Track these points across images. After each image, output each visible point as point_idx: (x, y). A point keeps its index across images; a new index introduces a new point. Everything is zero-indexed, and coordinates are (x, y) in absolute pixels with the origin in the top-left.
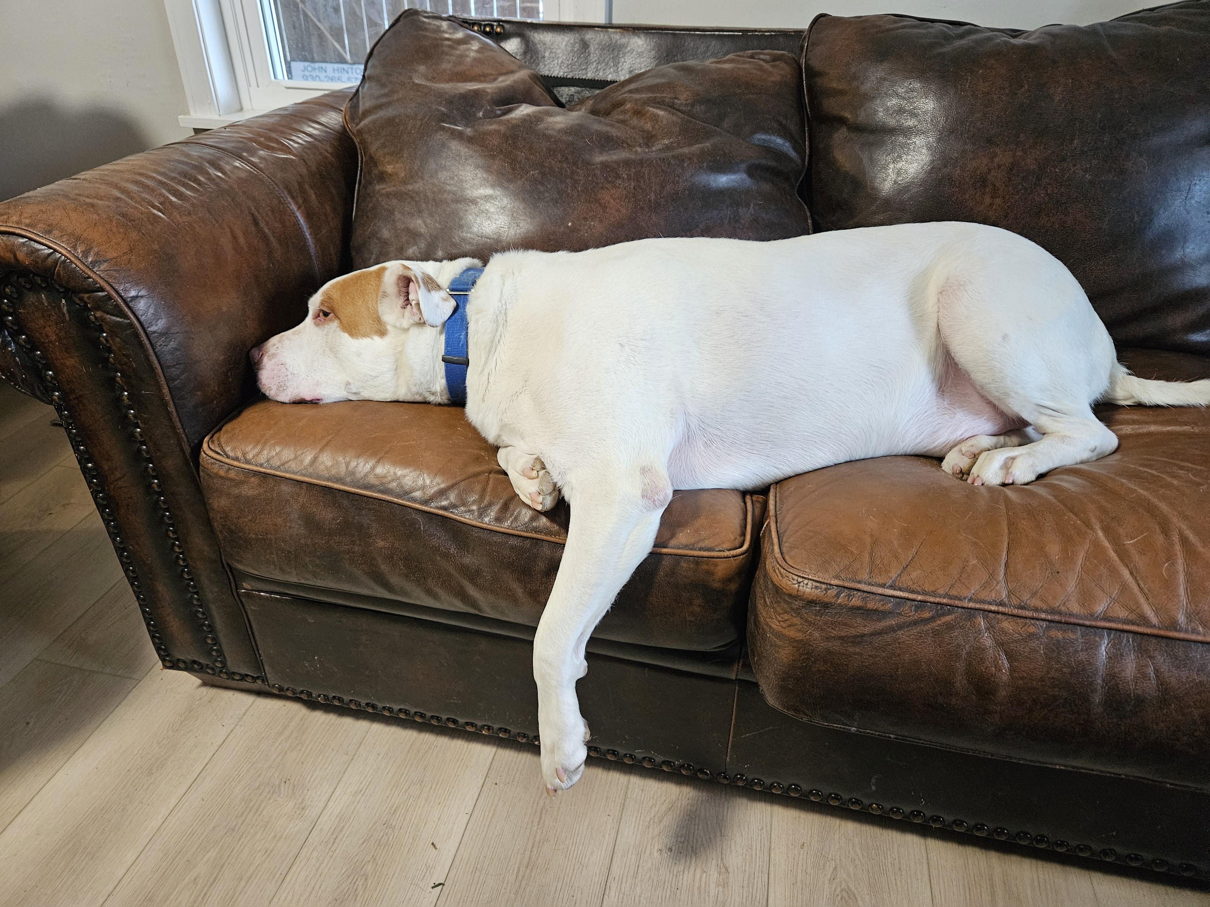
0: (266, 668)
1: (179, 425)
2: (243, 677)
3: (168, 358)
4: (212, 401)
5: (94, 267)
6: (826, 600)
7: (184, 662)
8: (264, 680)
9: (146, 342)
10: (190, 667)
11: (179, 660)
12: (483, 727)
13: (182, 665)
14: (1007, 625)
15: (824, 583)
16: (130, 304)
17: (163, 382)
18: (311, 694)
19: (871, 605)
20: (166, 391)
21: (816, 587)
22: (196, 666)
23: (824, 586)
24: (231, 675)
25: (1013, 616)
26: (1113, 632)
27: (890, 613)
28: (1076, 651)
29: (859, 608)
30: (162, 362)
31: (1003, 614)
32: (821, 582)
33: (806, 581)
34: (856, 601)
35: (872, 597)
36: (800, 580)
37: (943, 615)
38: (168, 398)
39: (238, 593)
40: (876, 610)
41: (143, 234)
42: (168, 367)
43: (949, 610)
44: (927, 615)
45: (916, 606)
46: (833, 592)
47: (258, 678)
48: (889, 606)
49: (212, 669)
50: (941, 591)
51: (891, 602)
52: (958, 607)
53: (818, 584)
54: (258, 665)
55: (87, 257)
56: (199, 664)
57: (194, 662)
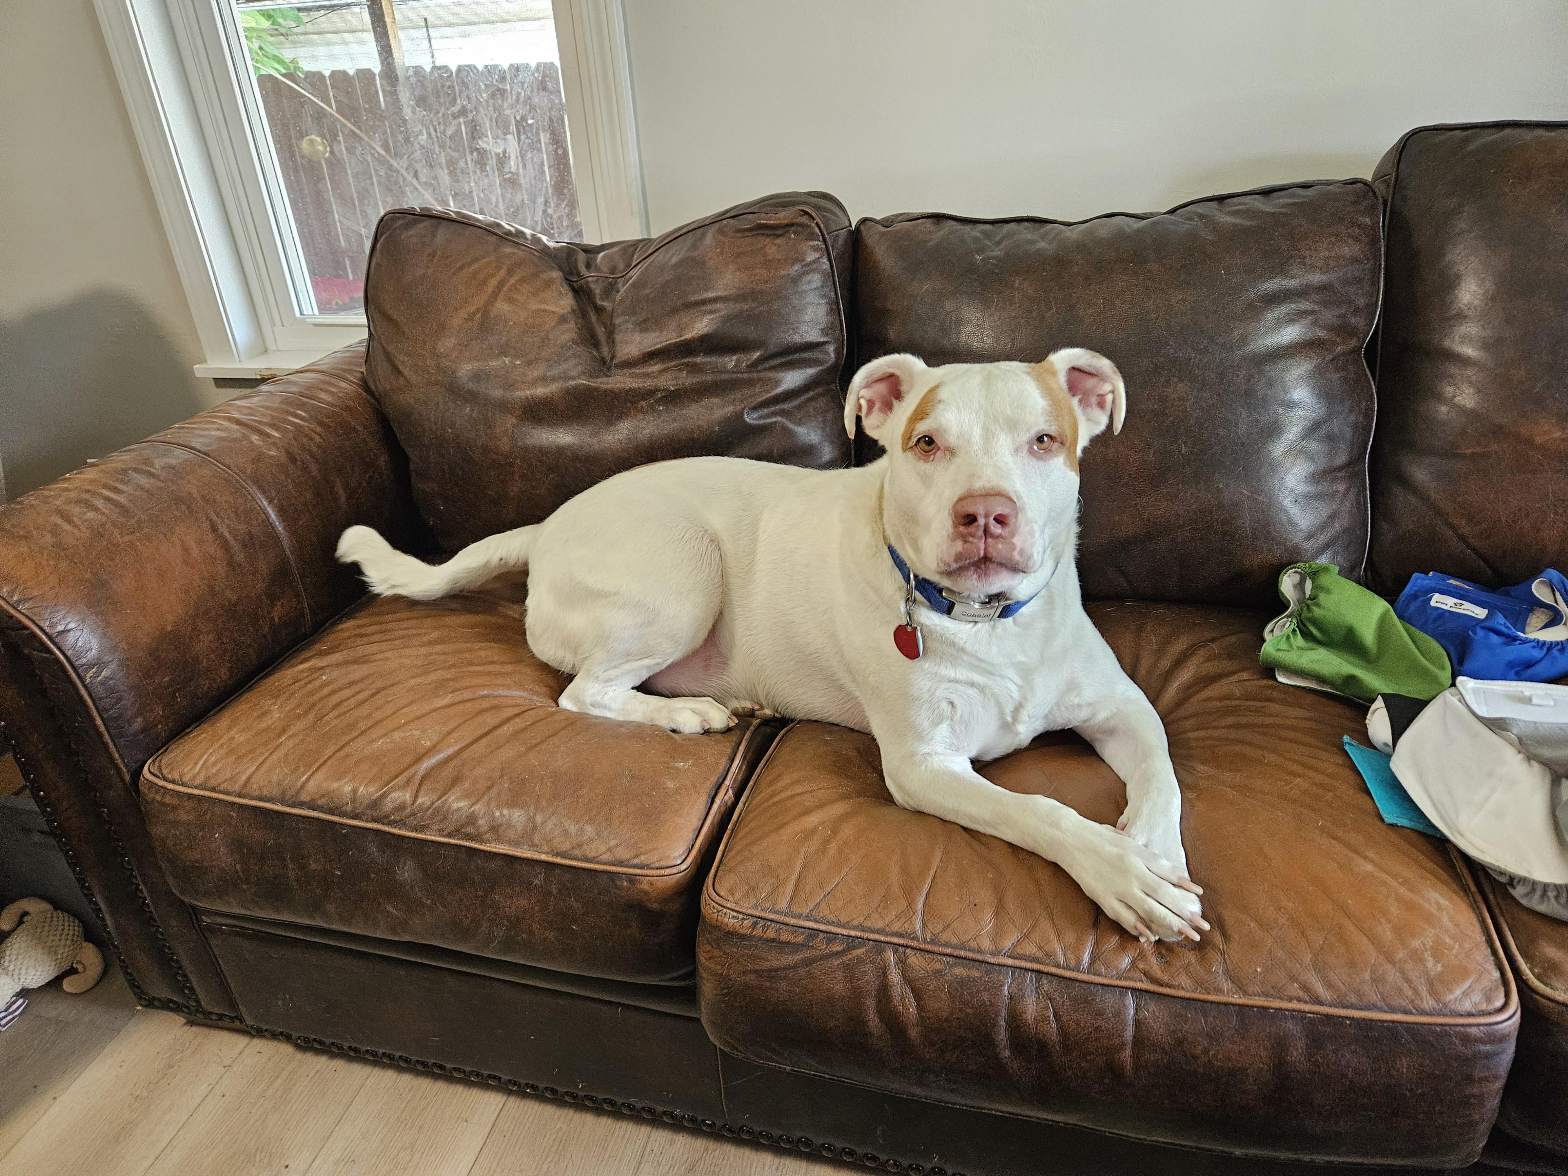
0: (240, 1007)
1: (116, 756)
2: (221, 1017)
3: (100, 691)
4: (157, 725)
5: (18, 605)
6: (742, 932)
7: (159, 1000)
8: (242, 1021)
9: (74, 675)
10: (168, 1005)
11: (154, 998)
12: (471, 1072)
13: (156, 1003)
14: (915, 960)
15: (741, 913)
16: (56, 640)
17: (95, 714)
18: (291, 1036)
19: (784, 937)
20: (99, 722)
21: (734, 917)
22: (171, 1005)
23: (741, 916)
24: (207, 1014)
25: (921, 950)
26: (1018, 970)
27: (802, 945)
28: (978, 991)
29: (773, 940)
30: (93, 695)
31: (912, 948)
32: (737, 912)
33: (725, 910)
34: (770, 934)
35: (785, 928)
36: (720, 908)
37: (855, 948)
38: (102, 729)
39: (199, 926)
40: (789, 943)
41: (76, 563)
42: (101, 699)
43: (860, 943)
44: (837, 948)
45: (828, 939)
46: (747, 923)
47: (236, 1017)
48: (800, 939)
49: (187, 1008)
50: (855, 923)
51: (803, 933)
52: (870, 940)
53: (735, 914)
54: (232, 1004)
55: (12, 597)
56: (175, 1003)
57: (171, 1001)
